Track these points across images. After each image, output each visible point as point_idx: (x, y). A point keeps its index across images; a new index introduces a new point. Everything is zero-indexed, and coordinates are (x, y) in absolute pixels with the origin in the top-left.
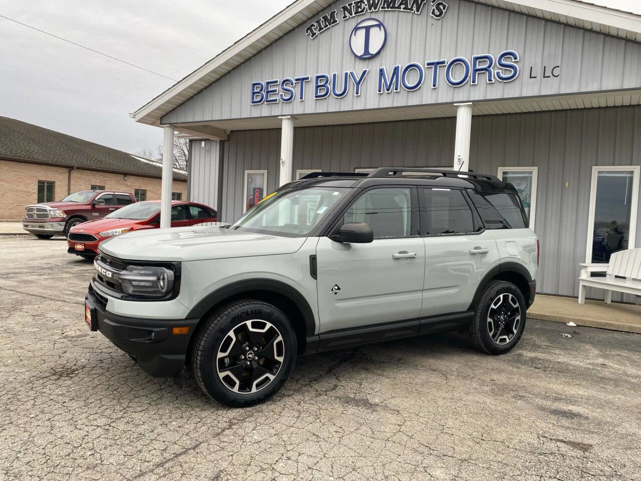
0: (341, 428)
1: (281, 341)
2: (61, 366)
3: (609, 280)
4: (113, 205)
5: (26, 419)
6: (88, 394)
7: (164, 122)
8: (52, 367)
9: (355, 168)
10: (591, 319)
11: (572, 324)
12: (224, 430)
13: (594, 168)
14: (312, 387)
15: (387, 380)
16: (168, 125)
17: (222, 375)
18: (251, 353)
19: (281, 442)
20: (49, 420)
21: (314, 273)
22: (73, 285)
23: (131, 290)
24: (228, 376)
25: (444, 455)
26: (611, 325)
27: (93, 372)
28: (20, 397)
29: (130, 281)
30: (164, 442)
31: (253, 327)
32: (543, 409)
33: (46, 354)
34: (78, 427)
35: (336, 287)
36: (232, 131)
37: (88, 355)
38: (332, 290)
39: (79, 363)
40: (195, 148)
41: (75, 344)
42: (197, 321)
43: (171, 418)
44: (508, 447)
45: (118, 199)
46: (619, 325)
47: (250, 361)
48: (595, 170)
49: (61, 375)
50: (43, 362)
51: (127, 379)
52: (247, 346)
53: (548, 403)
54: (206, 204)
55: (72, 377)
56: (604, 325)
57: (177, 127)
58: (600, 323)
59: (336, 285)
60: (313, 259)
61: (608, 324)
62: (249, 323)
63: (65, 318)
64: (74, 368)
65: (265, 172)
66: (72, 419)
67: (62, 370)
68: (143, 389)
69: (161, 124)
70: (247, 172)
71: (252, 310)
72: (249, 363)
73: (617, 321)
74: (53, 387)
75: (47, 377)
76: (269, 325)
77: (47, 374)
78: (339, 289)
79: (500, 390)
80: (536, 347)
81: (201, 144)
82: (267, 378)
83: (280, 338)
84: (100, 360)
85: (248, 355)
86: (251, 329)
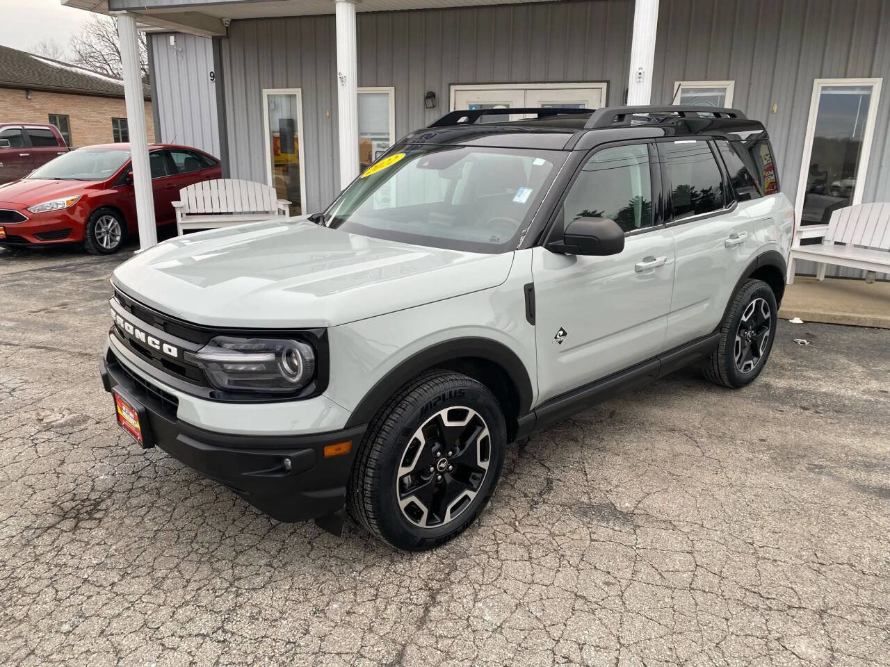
0: (609, 573)
1: (487, 436)
2: (69, 496)
3: (826, 249)
4: (25, 147)
5: (58, 639)
6: (148, 557)
7: (116, 6)
8: (51, 501)
9: (450, 85)
10: (821, 312)
11: (797, 320)
12: (427, 610)
13: (816, 81)
14: (513, 487)
15: (619, 460)
16: (125, 12)
17: (403, 504)
18: (443, 461)
19: (535, 623)
20: (102, 632)
21: (531, 316)
22: (10, 307)
23: (225, 381)
24: (412, 503)
25: (790, 607)
26: (849, 319)
27: (134, 502)
28: (22, 584)
29: (221, 363)
30: (339, 654)
31: (450, 419)
32: (863, 488)
33: (29, 471)
34: (168, 642)
35: (561, 333)
36: (233, 21)
37: (106, 461)
38: (556, 338)
39: (100, 485)
40: (159, 45)
41: (72, 440)
42: (363, 429)
43: (323, 594)
44: (863, 573)
45: (31, 136)
46: (860, 319)
47: (442, 474)
48: (819, 84)
49: (78, 519)
50: (30, 491)
51: (203, 511)
52: (439, 450)
53: (861, 476)
54: (199, 147)
55: (100, 520)
56: (839, 319)
57: (141, 15)
58: (834, 318)
59: (561, 329)
60: (529, 290)
61: (845, 317)
62: (444, 413)
63: (26, 382)
64: (94, 496)
65: (298, 92)
66: (145, 624)
67: (73, 504)
68: (241, 531)
69: (110, 9)
70: (266, 92)
71: (451, 392)
72: (440, 477)
73: (854, 311)
74: (75, 548)
75: (52, 526)
76: (472, 413)
77: (51, 520)
78: (565, 334)
79: (785, 458)
80: (780, 370)
81: (168, 41)
82: (466, 497)
83: (486, 432)
84: (133, 473)
85: (440, 464)
86: (447, 424)
